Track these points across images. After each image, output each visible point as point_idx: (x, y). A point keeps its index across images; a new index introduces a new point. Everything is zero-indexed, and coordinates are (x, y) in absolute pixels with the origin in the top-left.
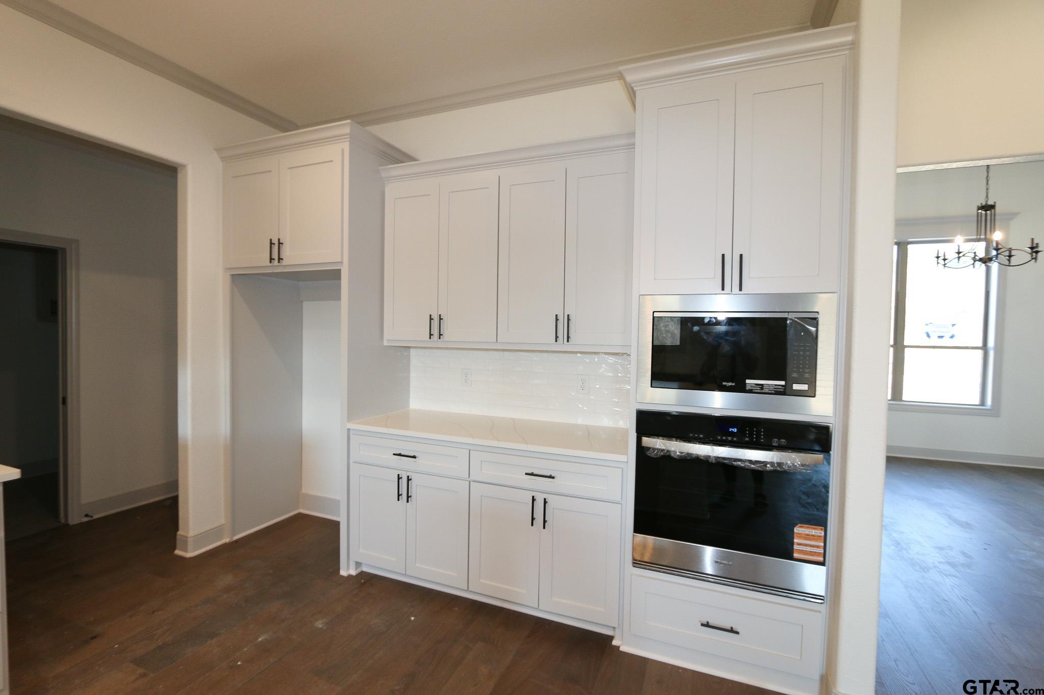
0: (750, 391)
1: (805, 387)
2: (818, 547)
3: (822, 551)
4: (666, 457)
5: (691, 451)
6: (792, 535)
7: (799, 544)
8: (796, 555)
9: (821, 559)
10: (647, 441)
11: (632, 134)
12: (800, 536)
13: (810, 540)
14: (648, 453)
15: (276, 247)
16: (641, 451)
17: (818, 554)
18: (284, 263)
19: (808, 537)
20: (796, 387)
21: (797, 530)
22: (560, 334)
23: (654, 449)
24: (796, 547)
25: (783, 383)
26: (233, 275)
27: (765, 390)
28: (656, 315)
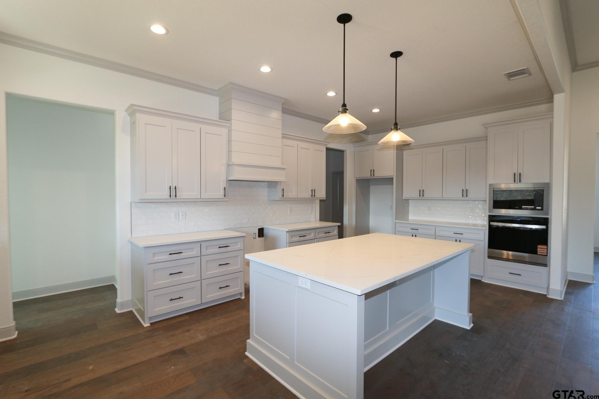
0: (524, 209)
1: (540, 208)
2: (545, 251)
3: (546, 252)
4: (498, 227)
5: (505, 225)
6: (537, 248)
7: (539, 250)
8: (538, 253)
9: (546, 254)
10: (492, 223)
11: (487, 137)
12: (540, 248)
13: (543, 249)
14: (492, 227)
15: (373, 171)
16: (490, 226)
17: (545, 253)
18: (375, 176)
19: (542, 248)
20: (537, 208)
21: (538, 246)
22: (464, 195)
23: (494, 225)
24: (538, 251)
25: (533, 207)
26: (356, 179)
27: (528, 209)
28: (494, 189)
